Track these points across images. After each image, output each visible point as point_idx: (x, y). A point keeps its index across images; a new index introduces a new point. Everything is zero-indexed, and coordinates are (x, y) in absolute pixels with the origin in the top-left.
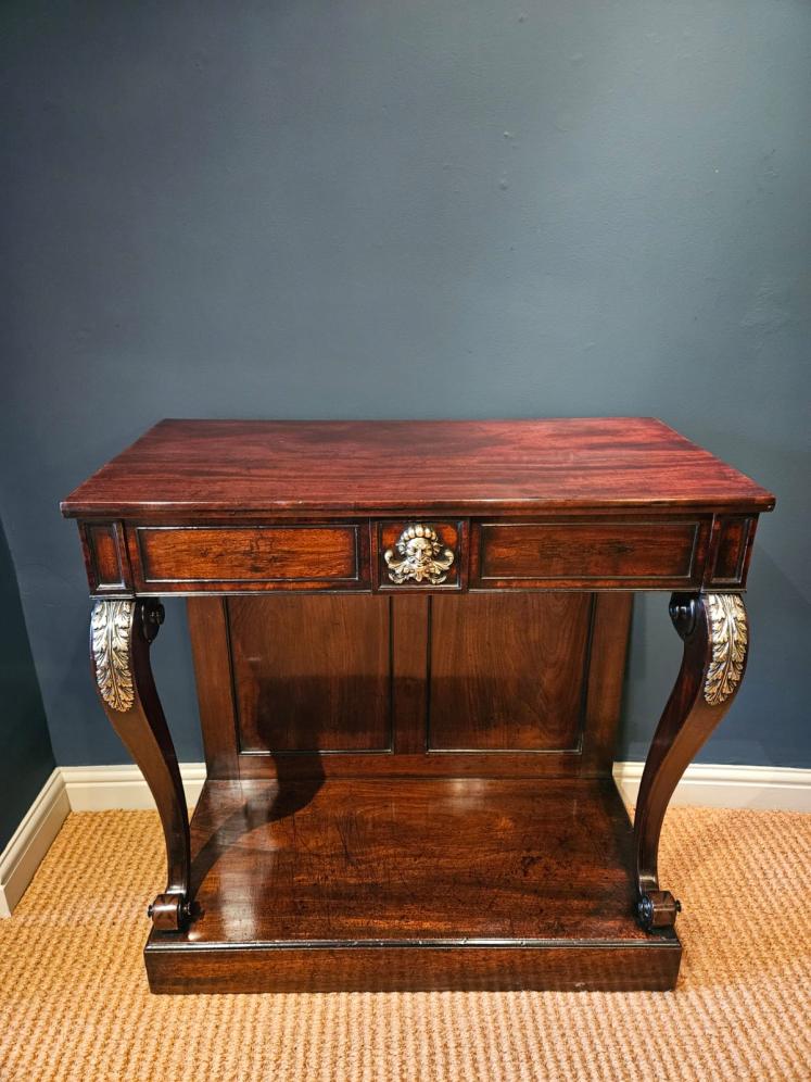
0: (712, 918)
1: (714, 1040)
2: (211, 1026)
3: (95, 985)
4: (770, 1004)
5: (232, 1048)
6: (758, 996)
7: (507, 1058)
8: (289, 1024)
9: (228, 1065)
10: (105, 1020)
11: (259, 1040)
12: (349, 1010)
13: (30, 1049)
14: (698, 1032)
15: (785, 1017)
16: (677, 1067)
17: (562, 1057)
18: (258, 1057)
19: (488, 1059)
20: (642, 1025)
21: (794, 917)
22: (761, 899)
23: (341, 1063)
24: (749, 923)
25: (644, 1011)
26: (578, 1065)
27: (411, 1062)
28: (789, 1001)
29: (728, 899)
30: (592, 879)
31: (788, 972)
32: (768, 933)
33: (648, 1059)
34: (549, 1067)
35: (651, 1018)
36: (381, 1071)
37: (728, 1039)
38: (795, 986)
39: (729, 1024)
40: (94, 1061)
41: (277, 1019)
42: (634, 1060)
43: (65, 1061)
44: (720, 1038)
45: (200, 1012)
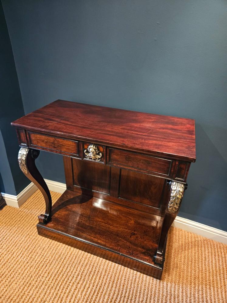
0: (182, 265)
1: (164, 297)
2: (47, 246)
3: (28, 229)
4: (186, 294)
5: (49, 253)
6: (184, 291)
7: (108, 279)
8: (64, 252)
9: (47, 256)
10: (27, 237)
11: (55, 253)
12: (78, 254)
13: (11, 238)
14: (161, 293)
15: (189, 299)
16: (151, 299)
17: (122, 285)
18: (54, 257)
19: (104, 278)
20: (147, 285)
21: (208, 274)
22: (200, 266)
23: (70, 265)
24: (193, 271)
25: (149, 282)
26: (125, 288)
27: (85, 271)
28: (192, 295)
29: (190, 262)
30: (148, 244)
31: (197, 288)
32: (197, 275)
33: (144, 294)
34: (117, 286)
35: (150, 284)
36: (78, 271)
37: (168, 298)
38: (197, 292)
39: (171, 295)
40: (22, 245)
41: (62, 250)
42: (140, 293)
43: (17, 243)
44: (166, 297)
45: (47, 242)
